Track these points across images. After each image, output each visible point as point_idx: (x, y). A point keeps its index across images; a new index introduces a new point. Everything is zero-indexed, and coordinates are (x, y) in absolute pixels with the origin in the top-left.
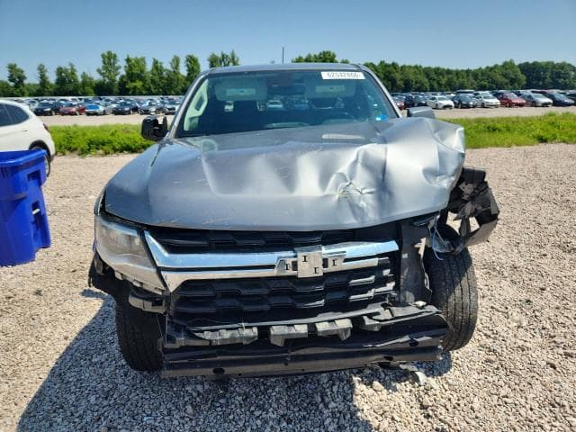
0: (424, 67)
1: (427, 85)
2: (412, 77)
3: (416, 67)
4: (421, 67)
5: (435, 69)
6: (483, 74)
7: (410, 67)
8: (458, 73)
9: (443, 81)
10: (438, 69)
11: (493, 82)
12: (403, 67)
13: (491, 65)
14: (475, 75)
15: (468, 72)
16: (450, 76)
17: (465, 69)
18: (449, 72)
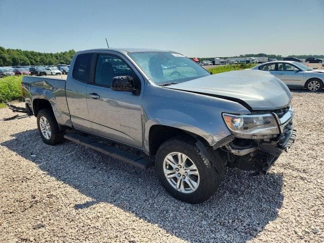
0: (23, 50)
1: (29, 62)
2: (16, 57)
3: (17, 50)
4: (20, 50)
5: (31, 52)
6: (60, 56)
7: (13, 50)
8: (46, 55)
9: (38, 59)
10: (33, 52)
11: (67, 61)
12: (8, 50)
13: (63, 52)
14: (56, 56)
15: (51, 54)
16: (42, 57)
17: (49, 53)
18: (40, 54)
